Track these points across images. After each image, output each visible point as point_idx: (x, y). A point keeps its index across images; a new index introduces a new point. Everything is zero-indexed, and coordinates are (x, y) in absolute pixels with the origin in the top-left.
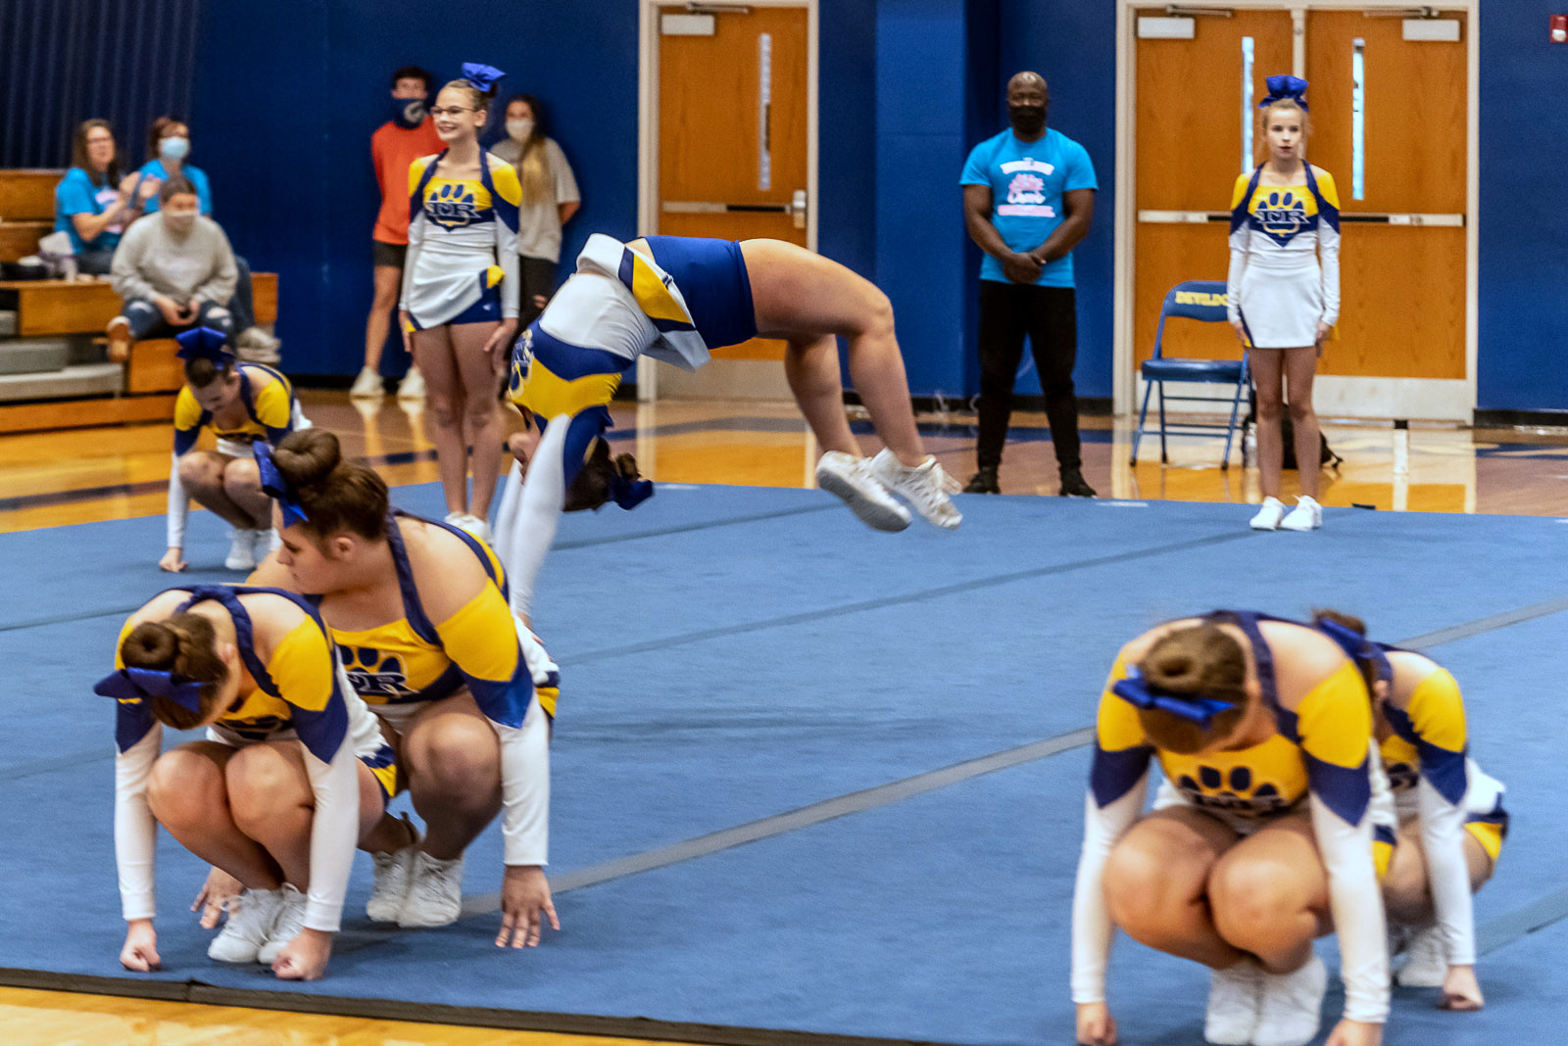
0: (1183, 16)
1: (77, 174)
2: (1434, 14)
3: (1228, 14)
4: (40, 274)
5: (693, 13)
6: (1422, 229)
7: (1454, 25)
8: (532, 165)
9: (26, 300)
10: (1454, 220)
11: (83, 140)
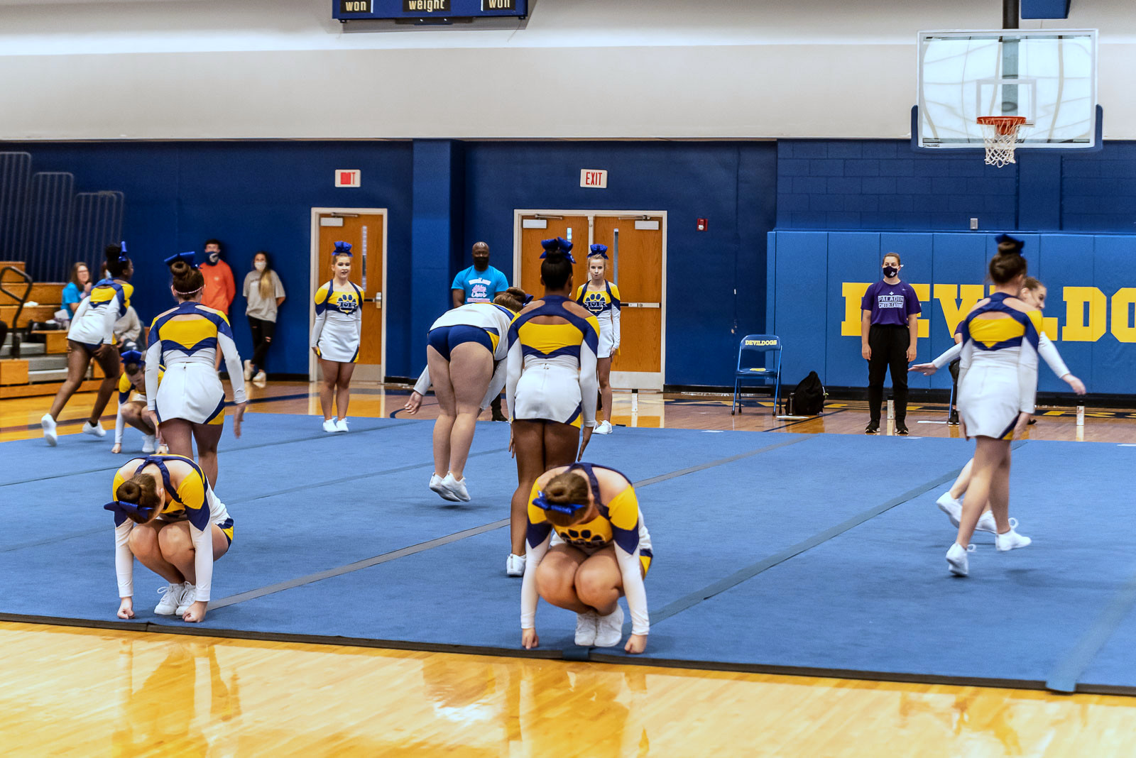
0: (542, 219)
1: (72, 285)
2: (648, 218)
3: (561, 218)
4: (55, 327)
5: (334, 217)
6: (642, 309)
7: (657, 222)
8: (265, 282)
9: (49, 338)
10: (657, 305)
11: (75, 270)
